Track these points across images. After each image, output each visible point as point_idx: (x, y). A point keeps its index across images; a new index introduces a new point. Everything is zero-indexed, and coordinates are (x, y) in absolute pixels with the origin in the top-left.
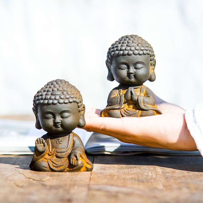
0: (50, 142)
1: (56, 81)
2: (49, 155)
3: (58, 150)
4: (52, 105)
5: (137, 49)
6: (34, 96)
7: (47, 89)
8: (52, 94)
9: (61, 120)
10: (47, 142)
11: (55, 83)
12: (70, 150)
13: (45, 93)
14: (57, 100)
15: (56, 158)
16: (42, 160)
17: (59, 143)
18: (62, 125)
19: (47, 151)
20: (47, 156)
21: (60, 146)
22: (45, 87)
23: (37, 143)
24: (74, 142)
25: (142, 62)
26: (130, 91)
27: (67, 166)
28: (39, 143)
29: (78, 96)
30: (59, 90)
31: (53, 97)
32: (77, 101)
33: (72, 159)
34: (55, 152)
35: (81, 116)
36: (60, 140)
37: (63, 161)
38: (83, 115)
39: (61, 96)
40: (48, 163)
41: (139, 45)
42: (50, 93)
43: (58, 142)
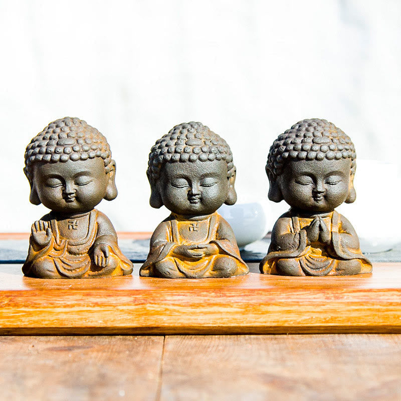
0: (57, 227)
1: (64, 121)
2: (56, 250)
3: (72, 241)
4: (58, 162)
5: (332, 149)
6: (26, 147)
7: (48, 136)
8: (57, 144)
9: (76, 190)
10: (51, 227)
11: (63, 125)
12: (93, 239)
13: (46, 142)
14: (68, 154)
15: (68, 254)
16: (45, 259)
17: (73, 229)
18: (78, 198)
19: (52, 243)
20: (53, 252)
21: (75, 234)
22: (45, 132)
23: (34, 229)
24: (98, 226)
25: (340, 172)
26: (317, 225)
27: (89, 268)
28: (38, 229)
29: (103, 146)
30: (70, 137)
31: (60, 149)
32: (102, 155)
33: (98, 256)
34: (67, 244)
35: (110, 181)
36: (74, 223)
37: (80, 260)
38: (113, 179)
39: (74, 148)
40: (55, 264)
41: (335, 141)
42: (54, 142)
43: (71, 227)
